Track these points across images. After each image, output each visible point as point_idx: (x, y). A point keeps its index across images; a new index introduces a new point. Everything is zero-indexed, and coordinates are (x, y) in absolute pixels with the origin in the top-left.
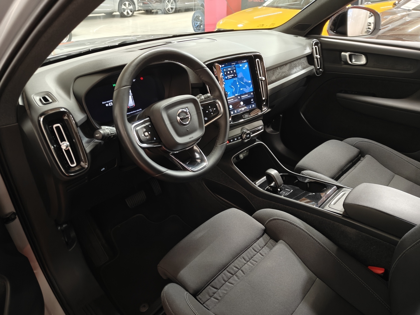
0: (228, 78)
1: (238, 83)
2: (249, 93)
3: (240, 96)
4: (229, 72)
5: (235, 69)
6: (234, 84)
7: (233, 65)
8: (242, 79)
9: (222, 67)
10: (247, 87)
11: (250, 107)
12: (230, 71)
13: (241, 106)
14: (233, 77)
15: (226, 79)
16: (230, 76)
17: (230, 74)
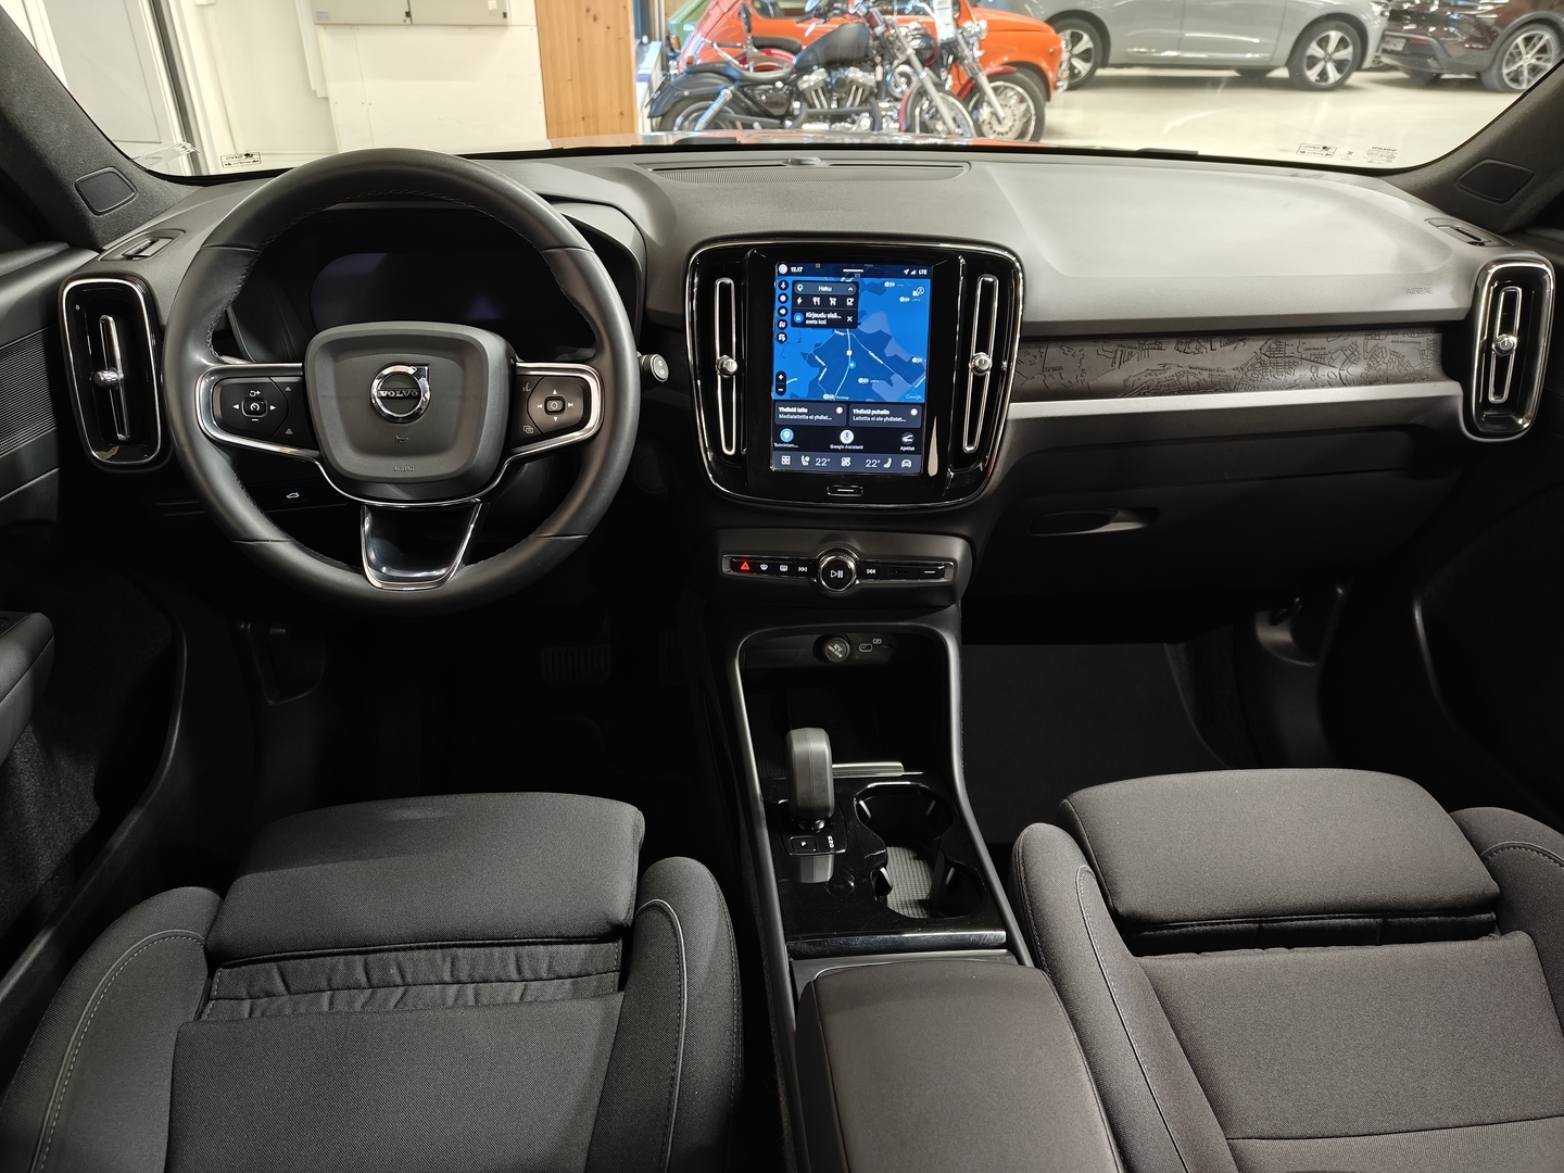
0: (807, 322)
1: (849, 353)
2: (898, 407)
3: (848, 405)
4: (816, 300)
5: (856, 296)
6: (833, 351)
7: (851, 275)
8: (878, 341)
9: (789, 273)
10: (896, 378)
11: (887, 465)
12: (825, 297)
13: (839, 447)
14: (831, 324)
15: (794, 324)
16: (822, 315)
17: (824, 307)
